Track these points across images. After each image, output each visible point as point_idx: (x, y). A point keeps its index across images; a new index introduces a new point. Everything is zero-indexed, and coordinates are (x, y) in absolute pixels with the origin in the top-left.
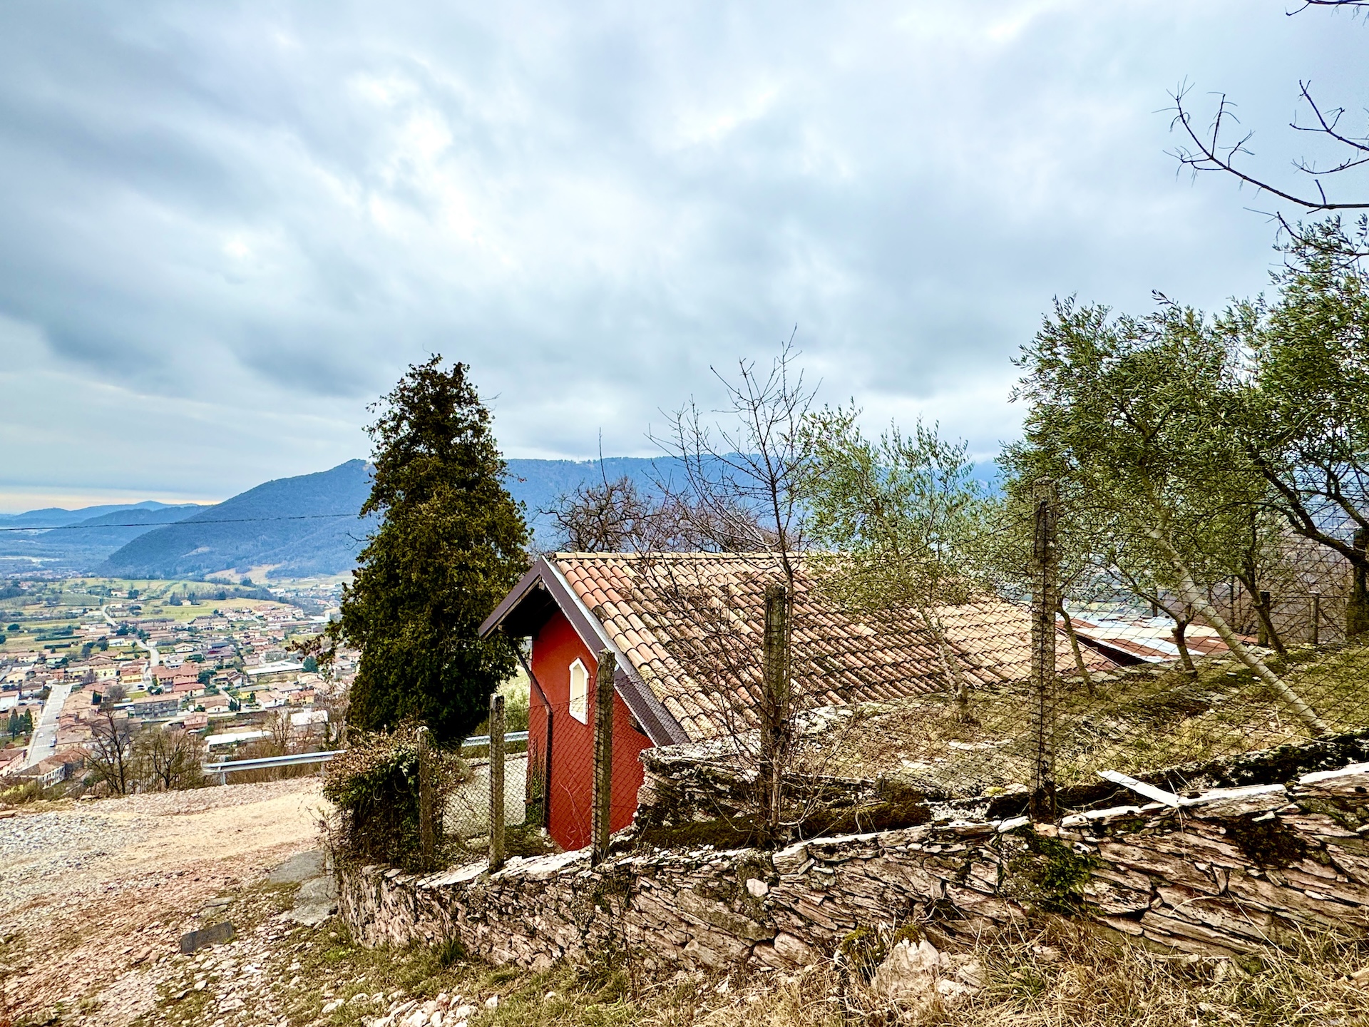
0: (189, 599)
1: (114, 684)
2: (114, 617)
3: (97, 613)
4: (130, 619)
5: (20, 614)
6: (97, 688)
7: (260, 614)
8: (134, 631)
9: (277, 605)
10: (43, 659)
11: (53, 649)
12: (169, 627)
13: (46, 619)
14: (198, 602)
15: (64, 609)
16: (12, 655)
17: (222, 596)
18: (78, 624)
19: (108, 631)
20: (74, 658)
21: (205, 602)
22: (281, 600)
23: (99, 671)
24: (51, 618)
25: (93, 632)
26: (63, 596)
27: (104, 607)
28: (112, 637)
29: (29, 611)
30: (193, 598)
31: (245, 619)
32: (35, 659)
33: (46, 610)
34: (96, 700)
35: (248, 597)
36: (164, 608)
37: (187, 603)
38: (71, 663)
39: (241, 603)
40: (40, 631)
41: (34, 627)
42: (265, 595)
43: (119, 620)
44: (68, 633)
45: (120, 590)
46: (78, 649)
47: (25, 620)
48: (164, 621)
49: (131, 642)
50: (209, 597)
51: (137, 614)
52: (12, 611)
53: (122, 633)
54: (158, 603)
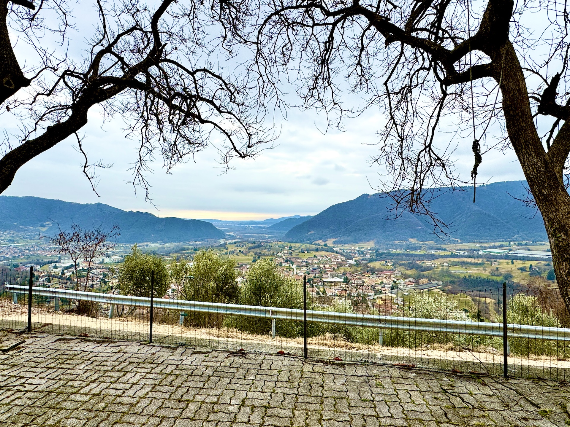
2: (285, 256)
3: (280, 254)
4: (289, 257)
5: (261, 253)
7: (329, 258)
8: (290, 261)
9: (335, 254)
12: (300, 261)
13: (267, 255)
14: (309, 252)
15: (272, 252)
17: (317, 250)
19: (283, 260)
21: (312, 252)
22: (337, 253)
25: (279, 260)
26: (272, 248)
27: (282, 252)
28: (284, 263)
29: (263, 252)
30: (308, 250)
31: (324, 259)
33: (267, 252)
35: (326, 251)
36: (299, 254)
37: (306, 252)
39: (323, 253)
42: (331, 250)
45: (287, 246)
47: (262, 255)
48: (299, 258)
49: (289, 265)
50: (313, 250)
51: (291, 255)
52: (259, 252)
53: (286, 261)
54: (298, 251)
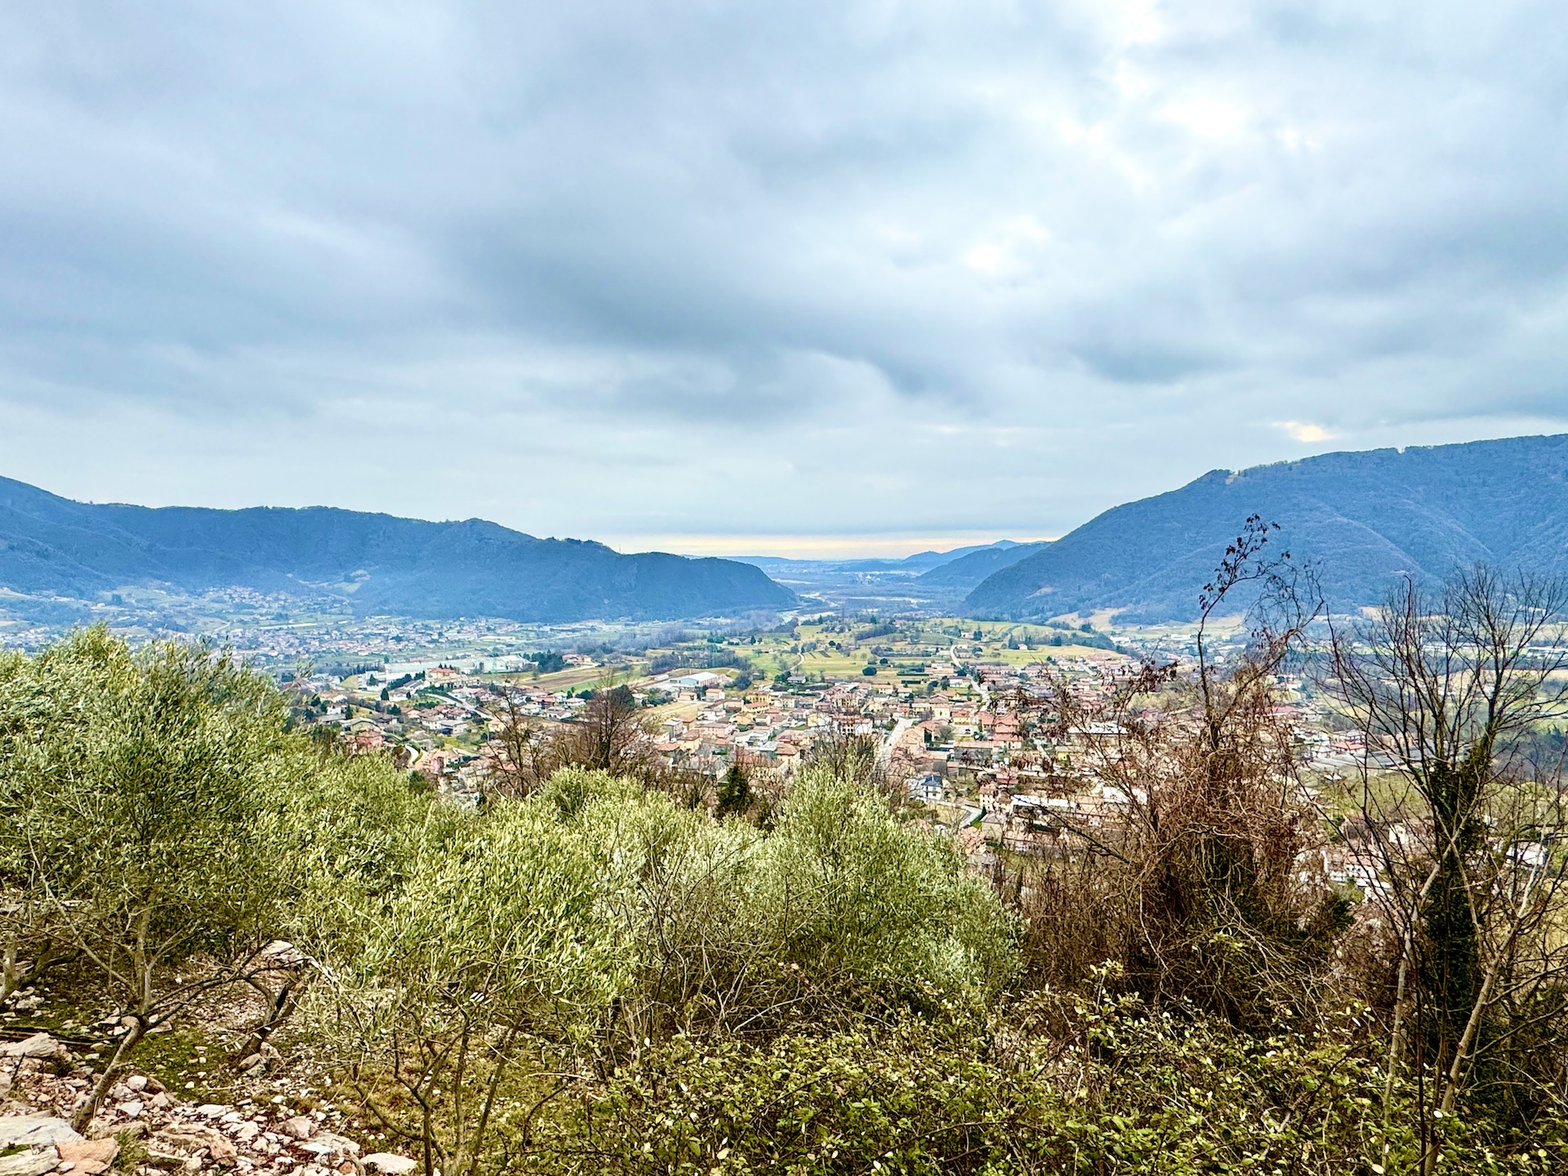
0: (1026, 643)
1: (945, 724)
2: (959, 657)
3: (945, 653)
4: (971, 661)
5: (891, 650)
6: (929, 725)
7: (1093, 664)
8: (972, 673)
9: (1113, 654)
10: (896, 693)
11: (906, 683)
12: (1003, 672)
13: (907, 655)
14: (1034, 646)
15: (922, 647)
16: (875, 686)
17: (1057, 642)
18: (929, 662)
19: (952, 670)
20: (920, 695)
21: (1041, 647)
22: (1119, 650)
23: (937, 711)
24: (911, 655)
25: (939, 670)
26: (922, 635)
27: (953, 647)
28: (954, 678)
29: (898, 647)
30: (1029, 642)
31: (1077, 668)
32: (890, 691)
33: (909, 647)
34: (928, 737)
35: (1084, 644)
36: (1002, 652)
37: (1023, 647)
38: (916, 699)
39: (1077, 651)
40: (901, 666)
41: (897, 663)
42: (1103, 642)
43: (963, 661)
44: (921, 670)
45: (968, 631)
46: (924, 686)
47: (893, 655)
48: (998, 664)
49: (968, 684)
50: (1045, 642)
51: (978, 656)
52: (885, 646)
53: (961, 674)
54: (998, 645)
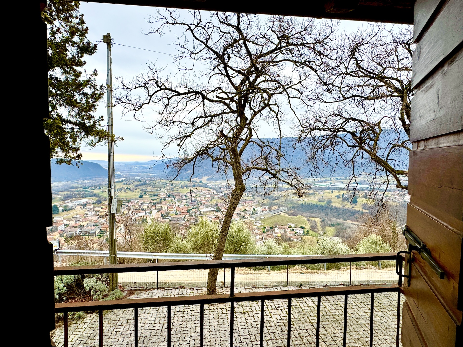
1: (167, 211)
2: (167, 191)
3: (163, 190)
4: (171, 192)
5: (146, 190)
6: (162, 211)
7: (204, 192)
8: (172, 196)
9: (209, 189)
10: (151, 203)
11: (153, 200)
12: (180, 195)
13: (152, 191)
14: (188, 187)
15: (156, 189)
16: (144, 201)
17: (194, 186)
18: (159, 193)
19: (166, 195)
20: (158, 203)
22: (210, 188)
23: (163, 207)
25: (162, 195)
26: (156, 185)
27: (165, 188)
28: (167, 197)
29: (148, 189)
30: (186, 186)
31: (200, 193)
32: (149, 202)
33: (152, 189)
34: (162, 215)
35: (201, 186)
36: (180, 189)
37: (185, 188)
38: (157, 204)
39: (199, 188)
40: (151, 194)
41: (149, 193)
42: (206, 186)
43: (168, 192)
44: (157, 195)
45: (169, 183)
46: (159, 200)
47: (147, 191)
48: (179, 193)
49: (171, 199)
51: (173, 191)
53: (169, 196)
54: (178, 187)
